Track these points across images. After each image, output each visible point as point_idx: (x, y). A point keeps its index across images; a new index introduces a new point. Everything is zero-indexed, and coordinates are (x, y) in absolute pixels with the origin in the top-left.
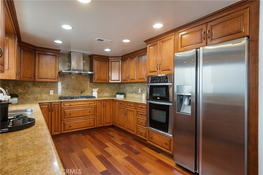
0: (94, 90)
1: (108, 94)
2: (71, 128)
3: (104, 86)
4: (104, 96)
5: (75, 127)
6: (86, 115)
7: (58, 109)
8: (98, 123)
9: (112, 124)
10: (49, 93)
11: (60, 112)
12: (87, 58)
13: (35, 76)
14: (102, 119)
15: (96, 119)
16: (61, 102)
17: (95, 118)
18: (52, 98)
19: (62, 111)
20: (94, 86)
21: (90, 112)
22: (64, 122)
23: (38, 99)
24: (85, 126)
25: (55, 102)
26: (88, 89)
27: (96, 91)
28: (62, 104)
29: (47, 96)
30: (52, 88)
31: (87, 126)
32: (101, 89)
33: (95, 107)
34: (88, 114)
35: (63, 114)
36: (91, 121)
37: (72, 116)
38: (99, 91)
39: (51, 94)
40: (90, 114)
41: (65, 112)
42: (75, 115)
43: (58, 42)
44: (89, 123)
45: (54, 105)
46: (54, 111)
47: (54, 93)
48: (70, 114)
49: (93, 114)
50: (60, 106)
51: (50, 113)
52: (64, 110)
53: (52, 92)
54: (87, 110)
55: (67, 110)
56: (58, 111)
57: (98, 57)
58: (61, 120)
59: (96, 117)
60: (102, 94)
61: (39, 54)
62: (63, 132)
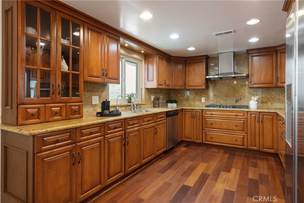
0: (253, 98)
1: (282, 104)
2: (213, 140)
3: (274, 93)
4: (275, 107)
5: (216, 140)
6: (231, 128)
7: (199, 117)
8: (249, 143)
9: (276, 152)
10: (201, 101)
11: (201, 119)
12: (245, 55)
13: (185, 84)
14: (257, 140)
15: (246, 137)
16: (202, 110)
17: (244, 135)
18: (203, 106)
19: (204, 119)
20: (255, 93)
21: (236, 126)
22: (205, 132)
23: (192, 105)
24: (230, 142)
25: (197, 109)
26: (247, 97)
27: (256, 99)
28: (204, 113)
29: (199, 104)
30: (203, 96)
31: (232, 143)
32: (269, 97)
33: (244, 121)
34: (235, 128)
35: (204, 122)
36: (238, 137)
37: (214, 127)
38: (265, 100)
39: (202, 101)
40: (237, 128)
41: (206, 121)
42: (218, 127)
43: (192, 49)
44: (235, 140)
45: (196, 112)
46: (195, 118)
47: (205, 101)
48: (212, 124)
49: (241, 129)
50: (201, 114)
51: (193, 119)
52: (205, 118)
53: (203, 100)
54: (232, 122)
55: (209, 119)
56: (199, 119)
57: (264, 50)
58: (202, 129)
59: (246, 134)
60: (269, 104)
61: (189, 63)
62: (204, 142)
